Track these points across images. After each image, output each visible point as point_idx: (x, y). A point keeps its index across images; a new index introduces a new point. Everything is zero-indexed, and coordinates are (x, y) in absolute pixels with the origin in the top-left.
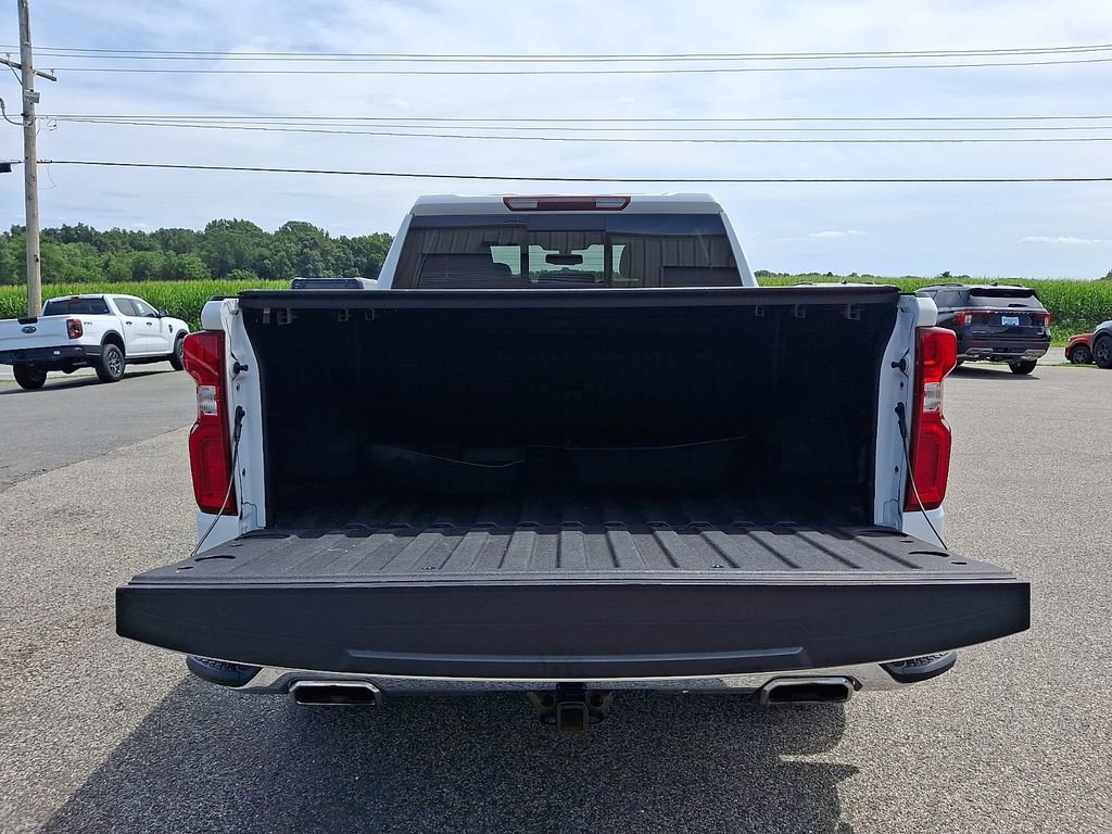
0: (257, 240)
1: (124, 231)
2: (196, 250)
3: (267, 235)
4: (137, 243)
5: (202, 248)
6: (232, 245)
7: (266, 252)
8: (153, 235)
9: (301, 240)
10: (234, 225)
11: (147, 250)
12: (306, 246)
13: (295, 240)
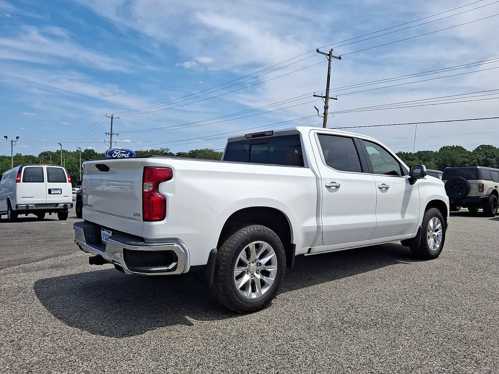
0: (463, 155)
1: (404, 152)
2: (433, 160)
3: (469, 152)
4: (408, 157)
5: (436, 159)
6: (450, 157)
7: (466, 160)
8: (415, 154)
9: (486, 154)
10: (453, 148)
11: (412, 160)
12: (488, 157)
13: (483, 154)
